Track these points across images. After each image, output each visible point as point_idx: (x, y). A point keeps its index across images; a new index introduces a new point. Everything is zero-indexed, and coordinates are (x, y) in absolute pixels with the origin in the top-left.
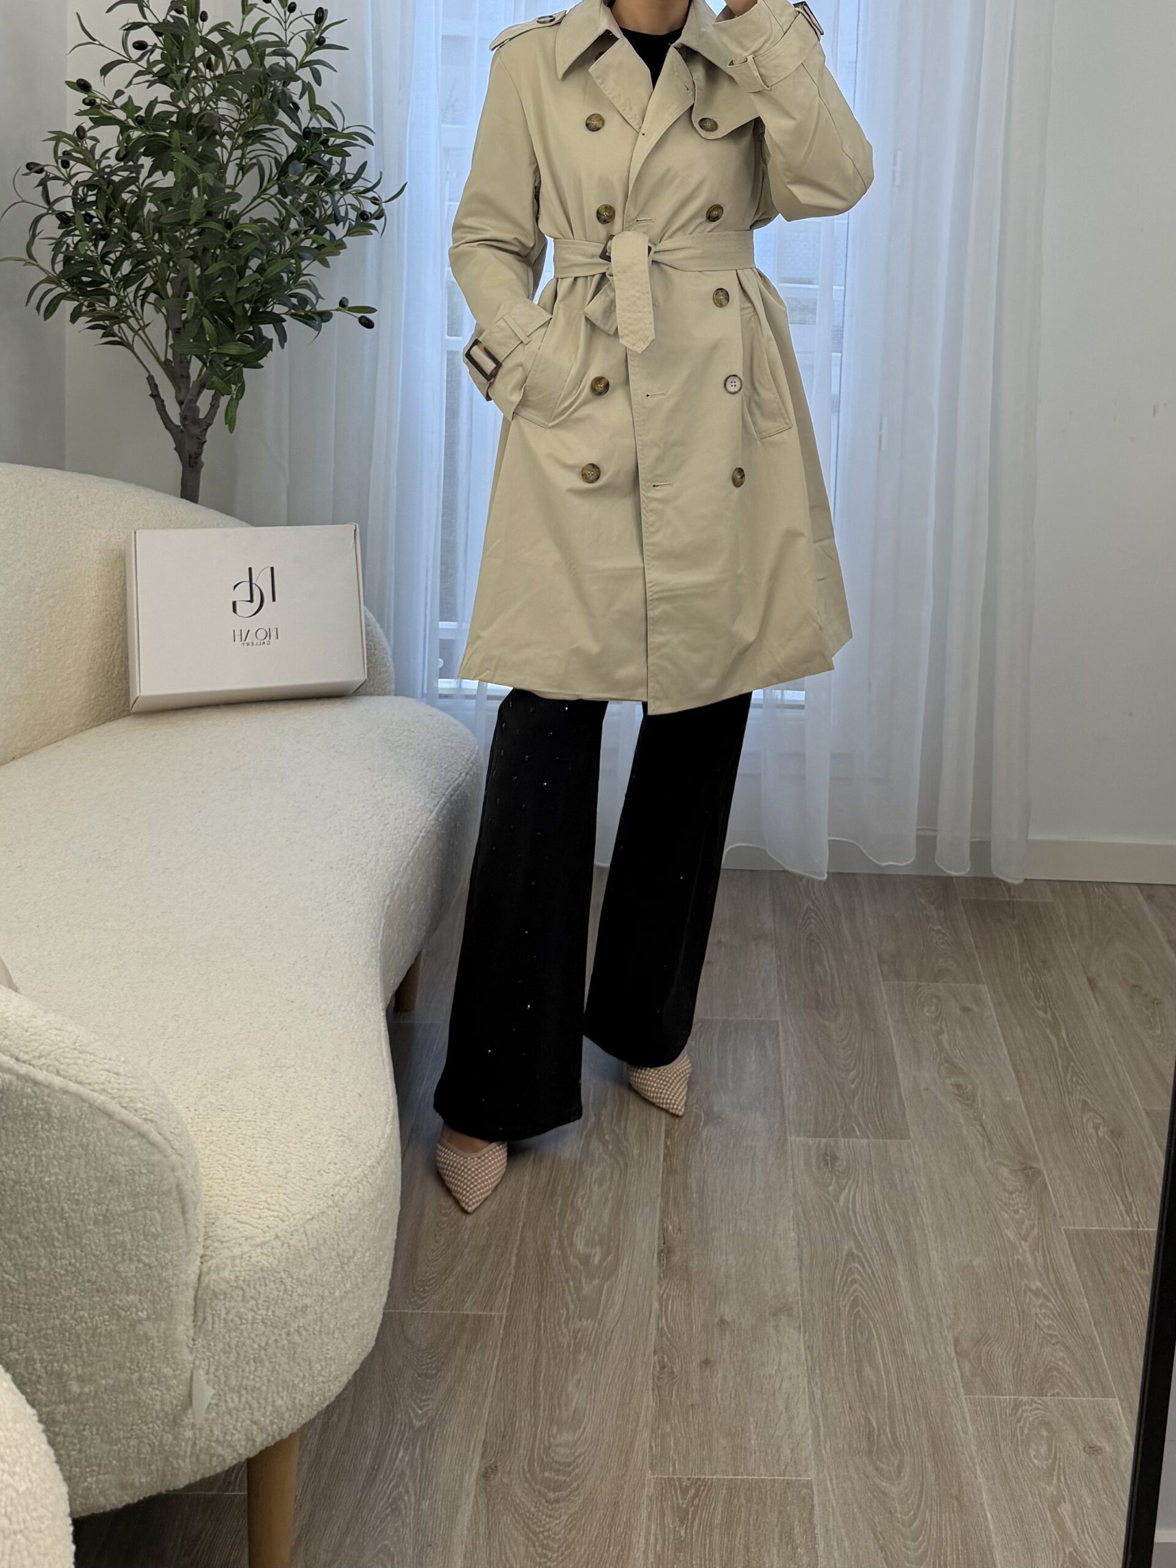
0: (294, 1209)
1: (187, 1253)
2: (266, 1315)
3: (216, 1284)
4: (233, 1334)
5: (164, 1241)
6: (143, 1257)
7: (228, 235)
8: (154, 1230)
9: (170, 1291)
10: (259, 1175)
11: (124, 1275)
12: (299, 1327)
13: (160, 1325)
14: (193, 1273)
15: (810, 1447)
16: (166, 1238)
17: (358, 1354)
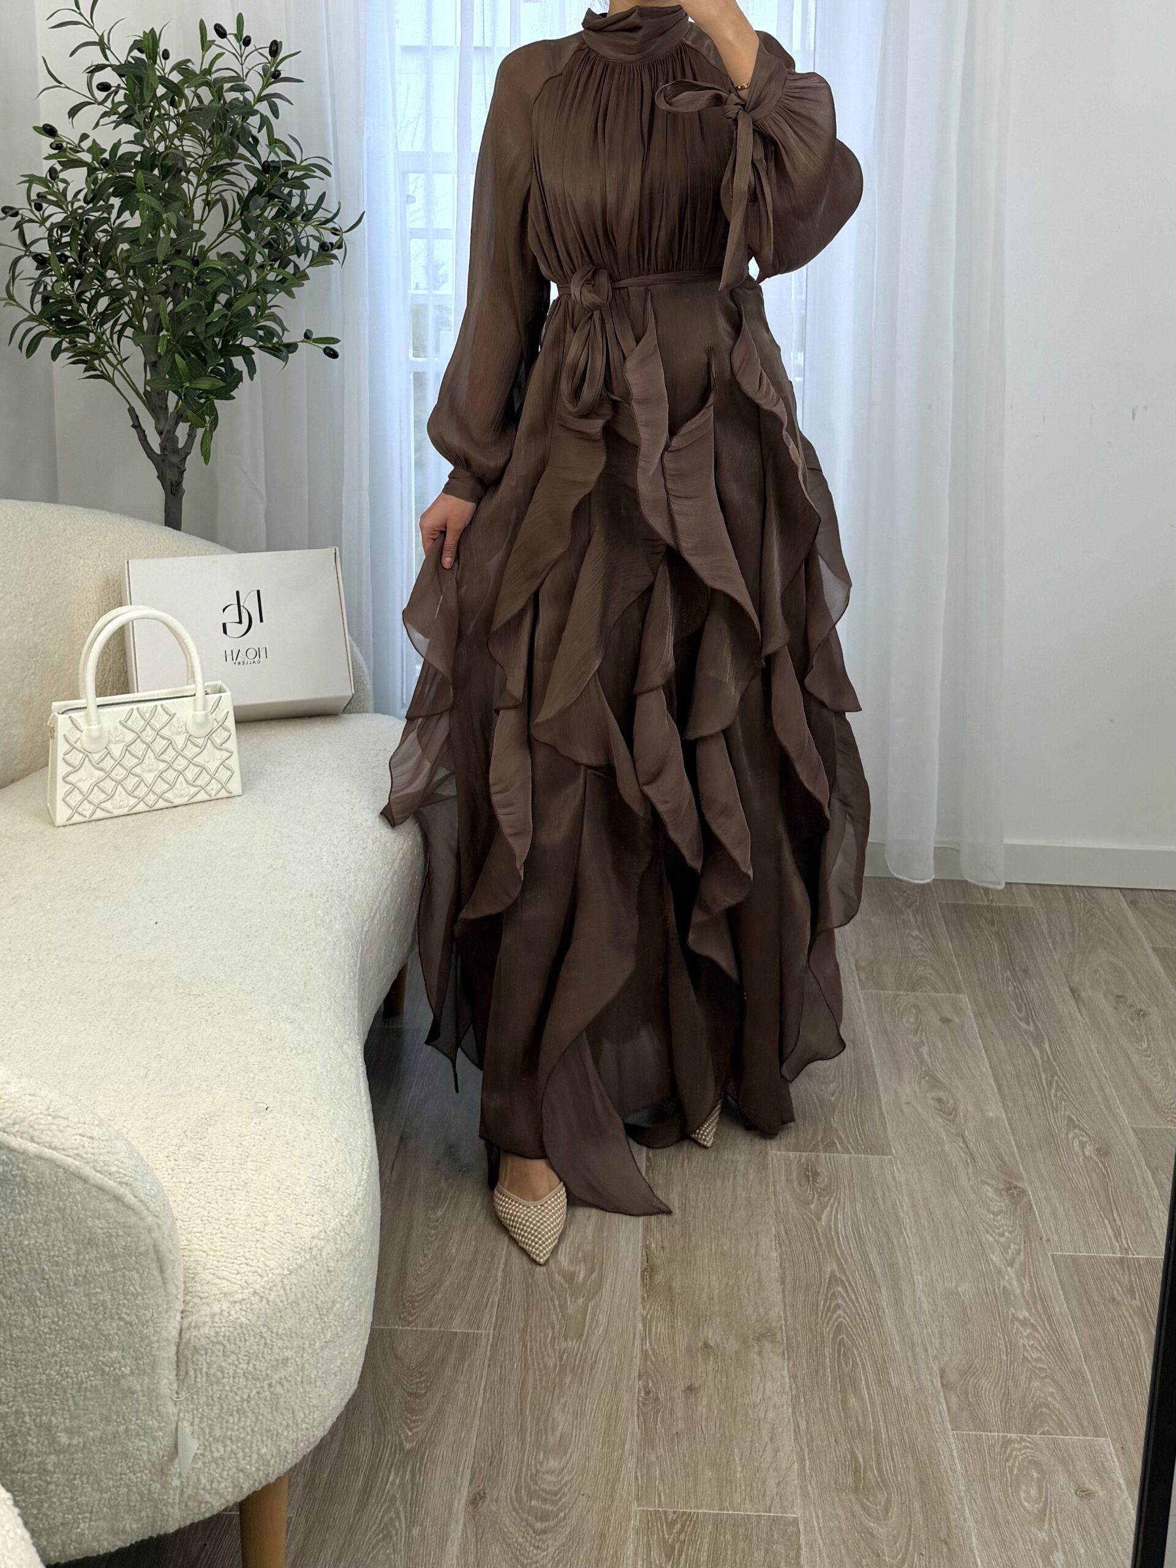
0: (272, 1264)
1: (167, 1310)
2: (247, 1369)
3: (197, 1340)
4: (215, 1387)
5: (143, 1299)
6: (123, 1316)
7: (195, 272)
8: (132, 1289)
9: (152, 1348)
11: (106, 1333)
12: (281, 1379)
13: (144, 1380)
14: (174, 1328)
15: (796, 1481)
16: (145, 1297)
17: (342, 1399)
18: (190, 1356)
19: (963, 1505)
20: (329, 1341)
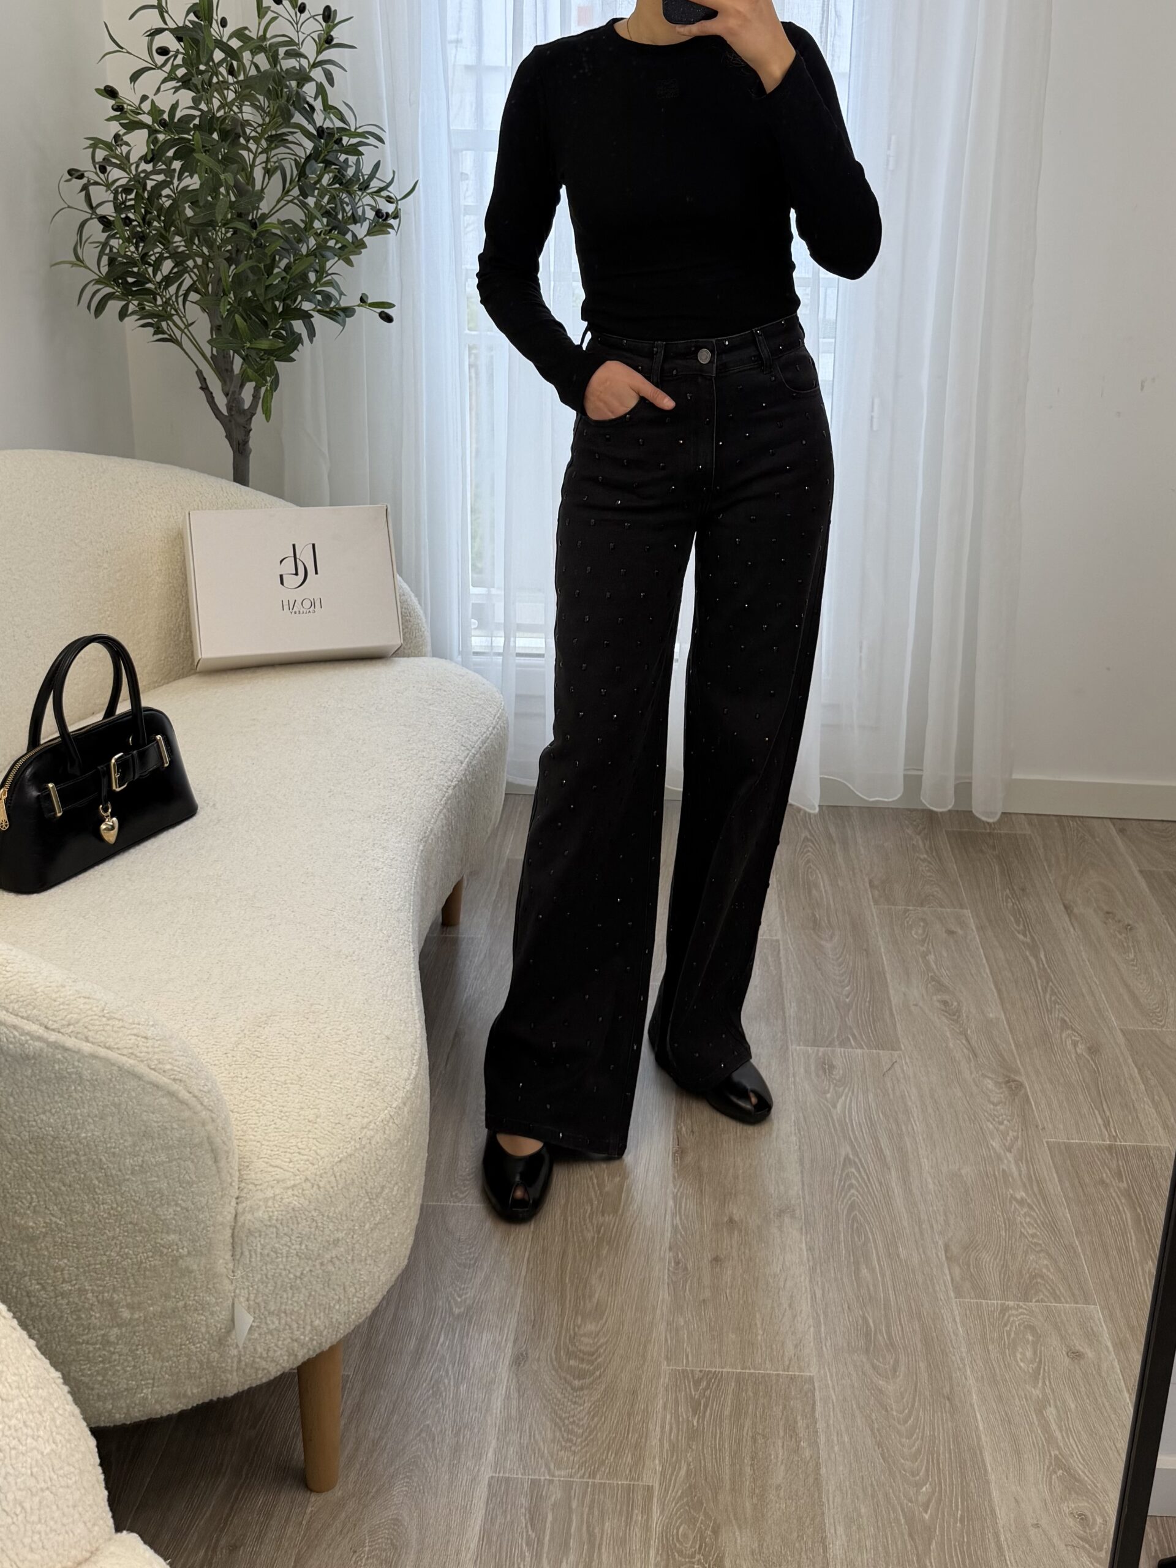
0: (323, 1153)
1: (222, 1196)
2: (300, 1249)
3: (251, 1224)
4: (269, 1267)
5: (198, 1187)
6: (180, 1202)
7: (254, 235)
8: (187, 1177)
9: (208, 1231)
10: (290, 1120)
11: (163, 1217)
12: (332, 1258)
13: (200, 1260)
14: (229, 1213)
15: (812, 1344)
16: (200, 1184)
17: (392, 1275)
18: (245, 1239)
19: (964, 1365)
20: (379, 1223)
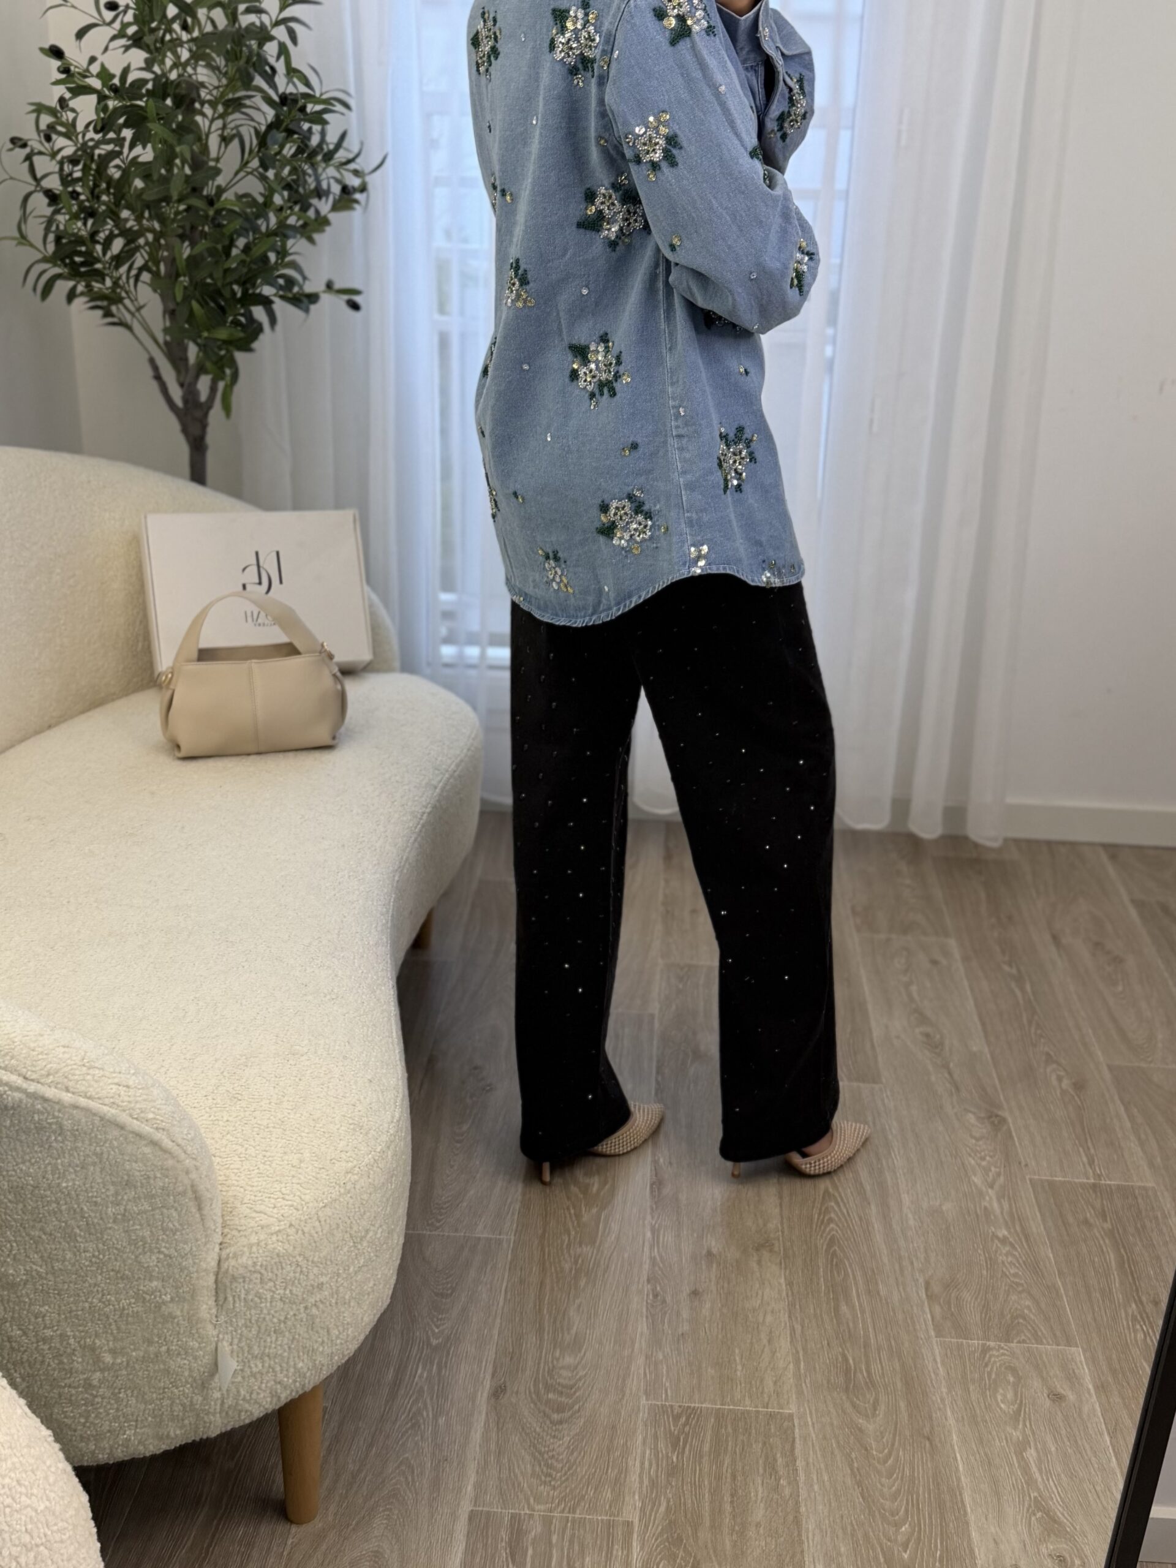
0: (307, 1198)
1: (206, 1244)
2: (284, 1294)
3: (235, 1270)
4: (253, 1311)
5: (182, 1234)
6: (163, 1249)
8: (170, 1225)
9: (191, 1277)
11: (146, 1265)
12: (316, 1302)
13: (183, 1307)
14: (213, 1259)
15: (792, 1381)
16: (184, 1232)
17: (374, 1315)
19: (945, 1405)
20: (363, 1266)
